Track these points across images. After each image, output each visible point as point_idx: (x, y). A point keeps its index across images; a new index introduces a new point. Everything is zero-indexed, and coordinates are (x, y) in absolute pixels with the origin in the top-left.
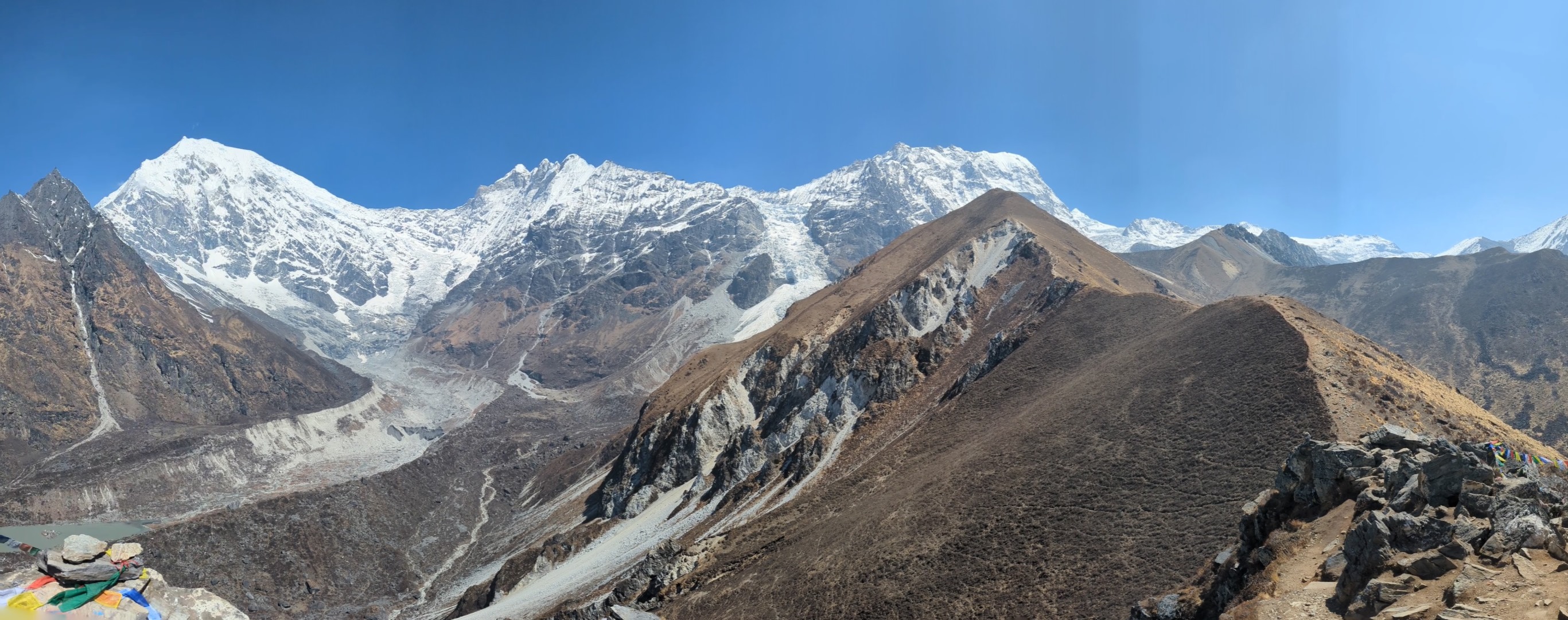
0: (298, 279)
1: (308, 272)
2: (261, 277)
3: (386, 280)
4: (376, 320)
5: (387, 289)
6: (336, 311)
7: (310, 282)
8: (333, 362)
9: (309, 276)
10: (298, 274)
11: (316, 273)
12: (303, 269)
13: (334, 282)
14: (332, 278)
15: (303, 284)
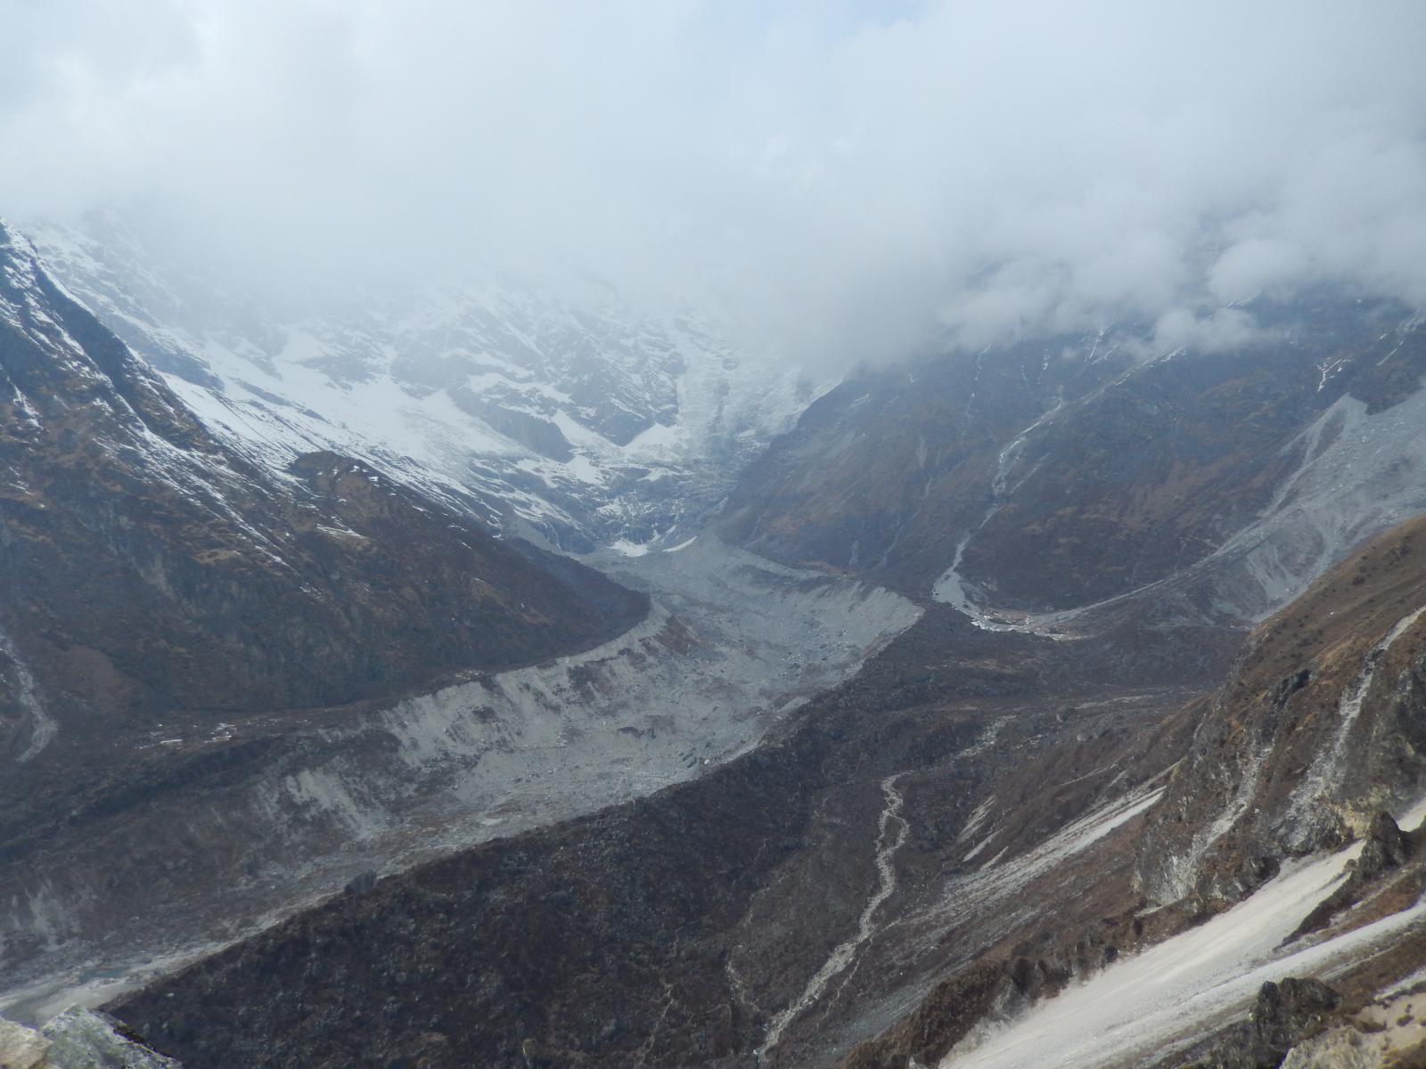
0: (488, 391)
1: (511, 376)
2: (407, 386)
3: (674, 391)
4: (654, 476)
5: (676, 411)
6: (571, 457)
7: (515, 397)
8: (567, 562)
9: (513, 385)
10: (492, 379)
11: (528, 380)
12: (499, 370)
13: (564, 398)
14: (561, 389)
15: (499, 401)
